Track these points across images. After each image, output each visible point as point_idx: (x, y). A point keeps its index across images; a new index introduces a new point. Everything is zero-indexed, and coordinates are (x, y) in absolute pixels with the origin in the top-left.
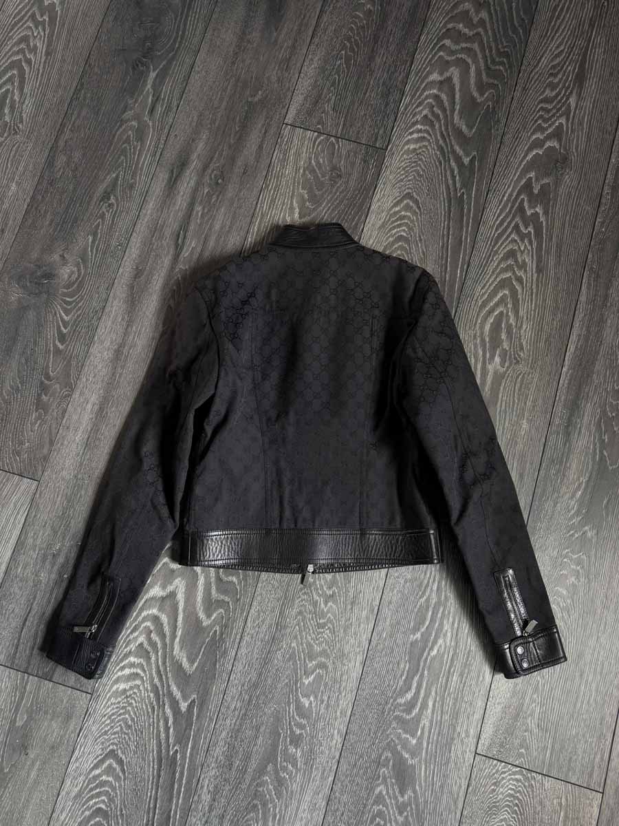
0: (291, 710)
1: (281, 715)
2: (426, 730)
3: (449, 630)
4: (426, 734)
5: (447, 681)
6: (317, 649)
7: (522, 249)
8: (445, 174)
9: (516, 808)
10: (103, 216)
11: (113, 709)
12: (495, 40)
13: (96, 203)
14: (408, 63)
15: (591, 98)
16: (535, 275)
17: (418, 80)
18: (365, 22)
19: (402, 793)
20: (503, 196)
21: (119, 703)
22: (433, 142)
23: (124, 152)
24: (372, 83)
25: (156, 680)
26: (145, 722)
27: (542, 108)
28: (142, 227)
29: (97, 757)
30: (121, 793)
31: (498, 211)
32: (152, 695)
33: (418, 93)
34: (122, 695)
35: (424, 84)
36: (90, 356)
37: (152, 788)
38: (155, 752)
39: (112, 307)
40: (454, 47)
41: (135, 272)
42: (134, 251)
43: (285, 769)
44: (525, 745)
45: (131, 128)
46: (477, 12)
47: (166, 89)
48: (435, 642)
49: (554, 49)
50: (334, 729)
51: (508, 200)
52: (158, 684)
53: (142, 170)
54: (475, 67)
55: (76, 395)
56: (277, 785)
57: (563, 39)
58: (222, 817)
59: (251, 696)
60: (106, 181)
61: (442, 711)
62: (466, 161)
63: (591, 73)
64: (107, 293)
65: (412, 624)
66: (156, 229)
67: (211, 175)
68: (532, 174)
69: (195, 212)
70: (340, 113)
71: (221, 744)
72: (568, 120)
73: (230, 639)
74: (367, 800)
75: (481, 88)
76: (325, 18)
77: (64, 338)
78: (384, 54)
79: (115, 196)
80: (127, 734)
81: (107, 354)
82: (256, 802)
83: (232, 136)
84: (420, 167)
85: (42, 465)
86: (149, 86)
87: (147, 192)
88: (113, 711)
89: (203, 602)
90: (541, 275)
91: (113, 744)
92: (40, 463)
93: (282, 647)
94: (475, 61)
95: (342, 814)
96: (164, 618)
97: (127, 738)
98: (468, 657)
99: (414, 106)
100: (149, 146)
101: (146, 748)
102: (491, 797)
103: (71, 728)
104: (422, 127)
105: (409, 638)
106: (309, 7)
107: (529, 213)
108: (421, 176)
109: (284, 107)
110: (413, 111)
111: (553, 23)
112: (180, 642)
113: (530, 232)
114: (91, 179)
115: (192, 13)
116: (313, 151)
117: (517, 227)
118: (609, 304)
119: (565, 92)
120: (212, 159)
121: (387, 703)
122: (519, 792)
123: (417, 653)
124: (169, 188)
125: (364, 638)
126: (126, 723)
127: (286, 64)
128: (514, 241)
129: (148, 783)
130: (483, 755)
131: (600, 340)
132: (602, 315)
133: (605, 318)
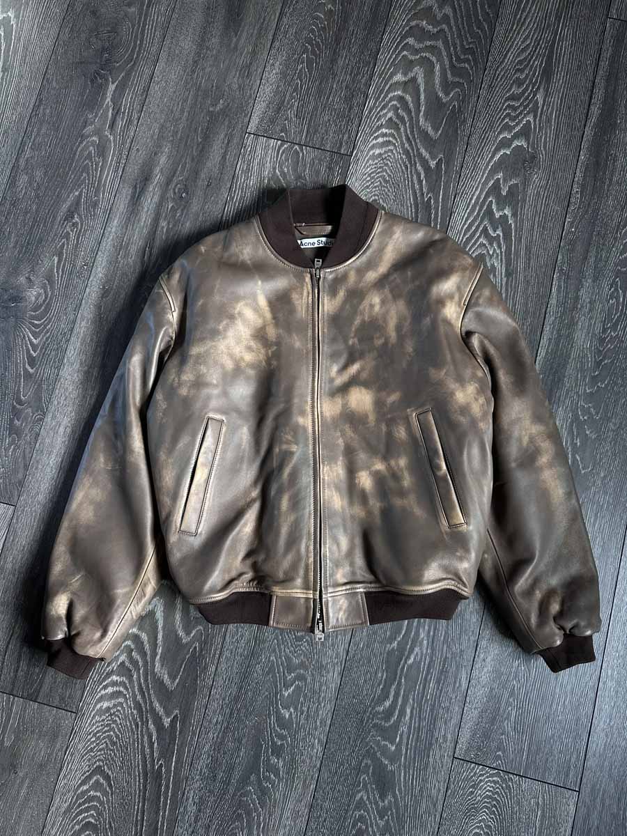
0: (272, 722)
1: (262, 727)
2: (405, 737)
3: (425, 638)
4: (405, 741)
5: (424, 688)
6: (296, 661)
7: (491, 253)
8: (412, 178)
9: (494, 809)
10: (67, 236)
11: (98, 727)
12: (460, 36)
13: (60, 222)
14: (371, 65)
15: (559, 93)
16: (505, 279)
17: (382, 81)
18: (326, 23)
19: (382, 797)
20: (471, 199)
21: (103, 720)
22: (398, 146)
23: (86, 169)
24: (335, 86)
25: (139, 697)
26: (129, 737)
27: (509, 106)
28: (108, 244)
29: (85, 773)
30: (109, 807)
31: (466, 215)
32: (135, 712)
33: (382, 95)
34: (107, 712)
35: (388, 85)
36: (60, 379)
37: (139, 802)
38: (140, 767)
39: (80, 327)
40: (417, 46)
41: (102, 292)
42: (100, 271)
43: (268, 779)
44: (502, 747)
45: (93, 143)
46: (441, 7)
47: (126, 101)
48: (412, 650)
49: (520, 43)
50: (315, 739)
51: (476, 202)
52: (141, 701)
53: (105, 185)
54: (440, 65)
55: (48, 419)
56: (260, 794)
57: (530, 33)
58: (208, 827)
59: (232, 710)
60: (69, 200)
61: (420, 717)
62: (433, 164)
63: (558, 67)
64: (75, 314)
65: (388, 633)
66: (121, 247)
67: (174, 189)
68: (500, 175)
69: (160, 229)
70: (303, 119)
71: (204, 756)
72: (535, 117)
73: (210, 654)
74: (349, 806)
75: (447, 86)
76: (285, 20)
77: (35, 361)
78: (346, 56)
79: (78, 215)
80: (113, 750)
81: (78, 376)
82: (240, 812)
83: (195, 147)
84: (387, 173)
85: (18, 489)
86: (108, 100)
87: (111, 209)
88: (98, 729)
89: (181, 619)
90: (510, 279)
91: (99, 760)
92: (15, 488)
93: (262, 659)
94: (440, 59)
95: (325, 821)
96: (144, 637)
97: (113, 754)
98: (444, 665)
99: (379, 109)
100: (112, 161)
101: (131, 764)
102: (470, 799)
103: (58, 746)
104: (387, 130)
105: (385, 647)
106: (268, 9)
107: (497, 216)
108: (387, 182)
109: (246, 115)
110: (378, 114)
111: (519, 16)
112: (161, 660)
113: (498, 235)
114: (54, 197)
115: (149, 21)
116: (277, 160)
117: (485, 230)
118: (579, 306)
119: (533, 88)
120: (175, 173)
121: (365, 712)
122: (497, 793)
123: (394, 662)
124: (133, 204)
125: (341, 649)
126: (111, 740)
127: (246, 71)
128: (482, 245)
129: (135, 796)
130: (460, 759)
131: (571, 343)
132: (572, 318)
133: (576, 320)
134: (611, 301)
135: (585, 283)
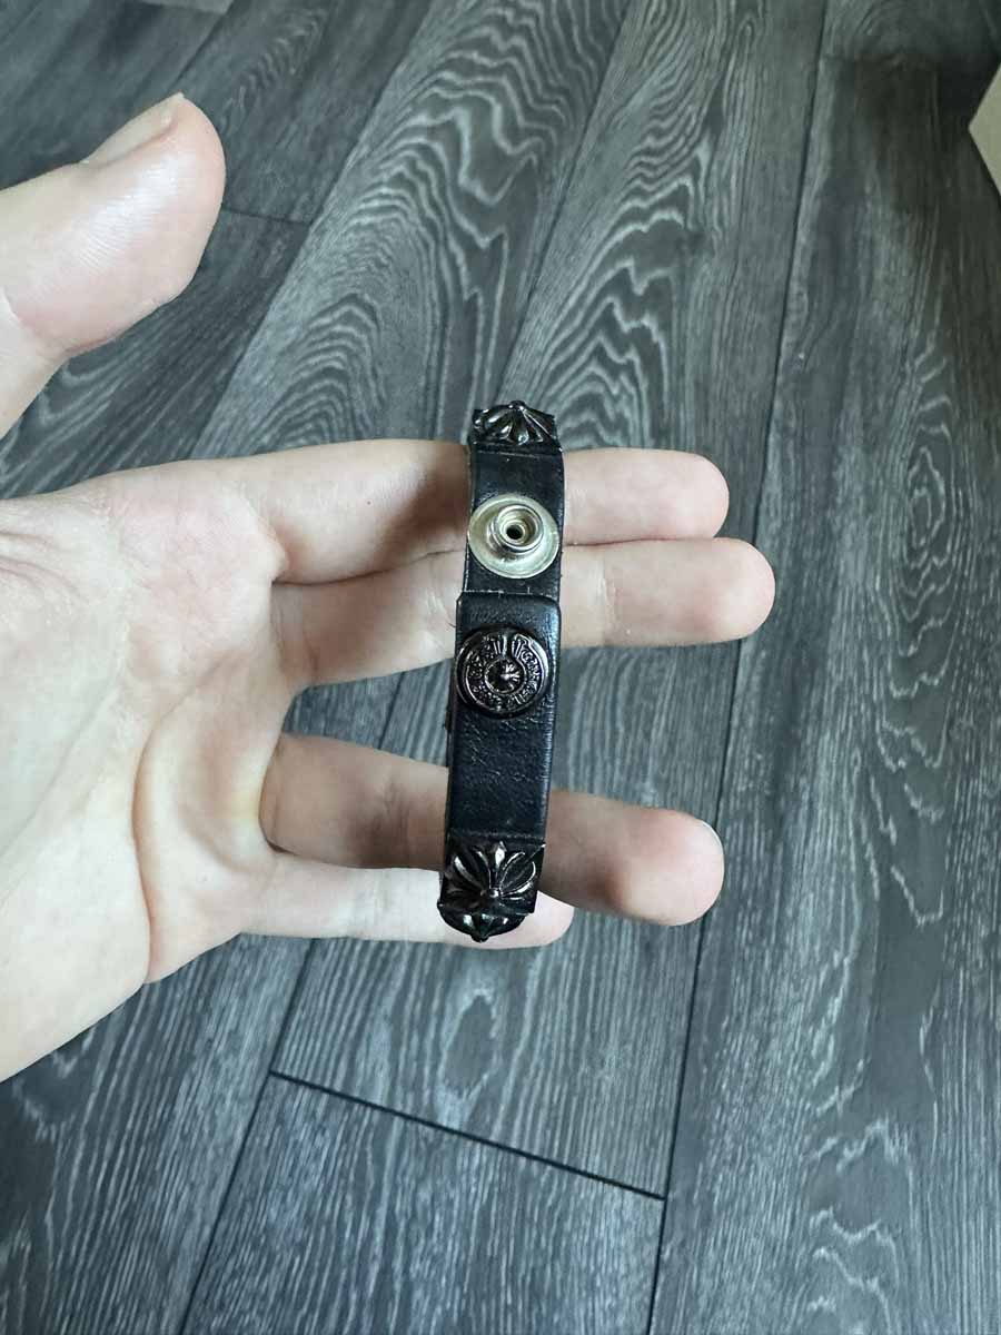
7: (615, 392)
8: (438, 266)
14: (369, 103)
15: (741, 147)
17: (387, 125)
18: (290, 51)
20: (566, 300)
22: (411, 213)
27: (640, 162)
31: (556, 325)
33: (386, 143)
35: (399, 131)
40: (459, 81)
49: (657, 82)
51: (578, 306)
54: (503, 107)
57: (673, 72)
62: (484, 242)
68: (629, 263)
72: (696, 180)
75: (513, 133)
84: (383, 252)
94: (503, 99)
99: (378, 160)
104: (391, 191)
107: (626, 328)
108: (380, 266)
110: (374, 167)
111: (651, 52)
113: (630, 365)
117: (599, 354)
118: (839, 500)
119: (686, 141)
128: (593, 378)
131: (832, 577)
132: (826, 526)
133: (835, 529)
134: (916, 492)
135: (845, 456)
